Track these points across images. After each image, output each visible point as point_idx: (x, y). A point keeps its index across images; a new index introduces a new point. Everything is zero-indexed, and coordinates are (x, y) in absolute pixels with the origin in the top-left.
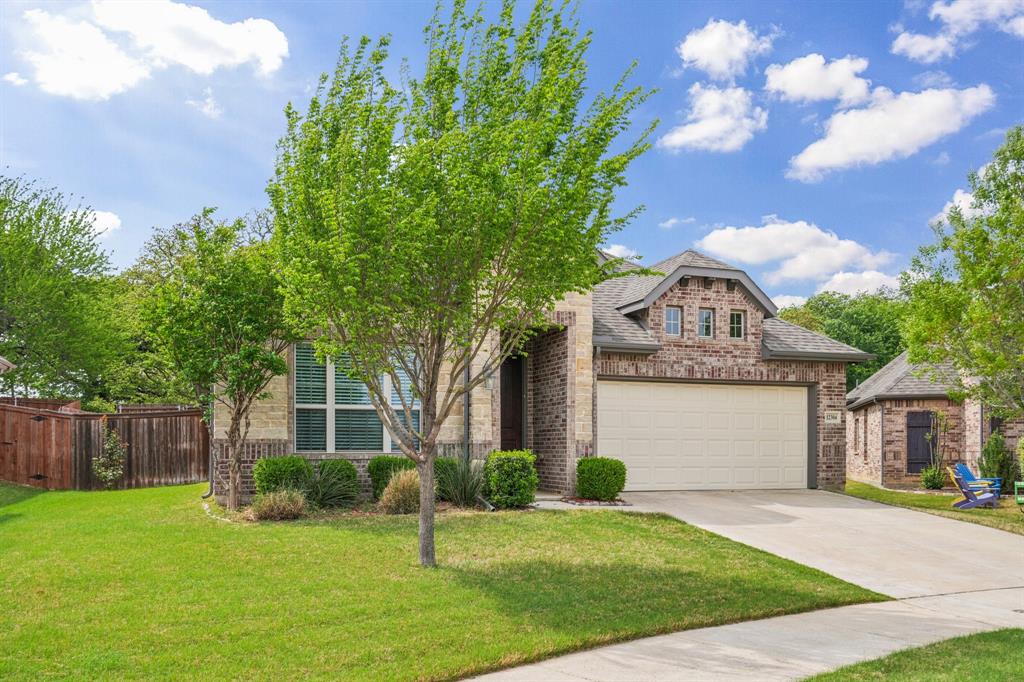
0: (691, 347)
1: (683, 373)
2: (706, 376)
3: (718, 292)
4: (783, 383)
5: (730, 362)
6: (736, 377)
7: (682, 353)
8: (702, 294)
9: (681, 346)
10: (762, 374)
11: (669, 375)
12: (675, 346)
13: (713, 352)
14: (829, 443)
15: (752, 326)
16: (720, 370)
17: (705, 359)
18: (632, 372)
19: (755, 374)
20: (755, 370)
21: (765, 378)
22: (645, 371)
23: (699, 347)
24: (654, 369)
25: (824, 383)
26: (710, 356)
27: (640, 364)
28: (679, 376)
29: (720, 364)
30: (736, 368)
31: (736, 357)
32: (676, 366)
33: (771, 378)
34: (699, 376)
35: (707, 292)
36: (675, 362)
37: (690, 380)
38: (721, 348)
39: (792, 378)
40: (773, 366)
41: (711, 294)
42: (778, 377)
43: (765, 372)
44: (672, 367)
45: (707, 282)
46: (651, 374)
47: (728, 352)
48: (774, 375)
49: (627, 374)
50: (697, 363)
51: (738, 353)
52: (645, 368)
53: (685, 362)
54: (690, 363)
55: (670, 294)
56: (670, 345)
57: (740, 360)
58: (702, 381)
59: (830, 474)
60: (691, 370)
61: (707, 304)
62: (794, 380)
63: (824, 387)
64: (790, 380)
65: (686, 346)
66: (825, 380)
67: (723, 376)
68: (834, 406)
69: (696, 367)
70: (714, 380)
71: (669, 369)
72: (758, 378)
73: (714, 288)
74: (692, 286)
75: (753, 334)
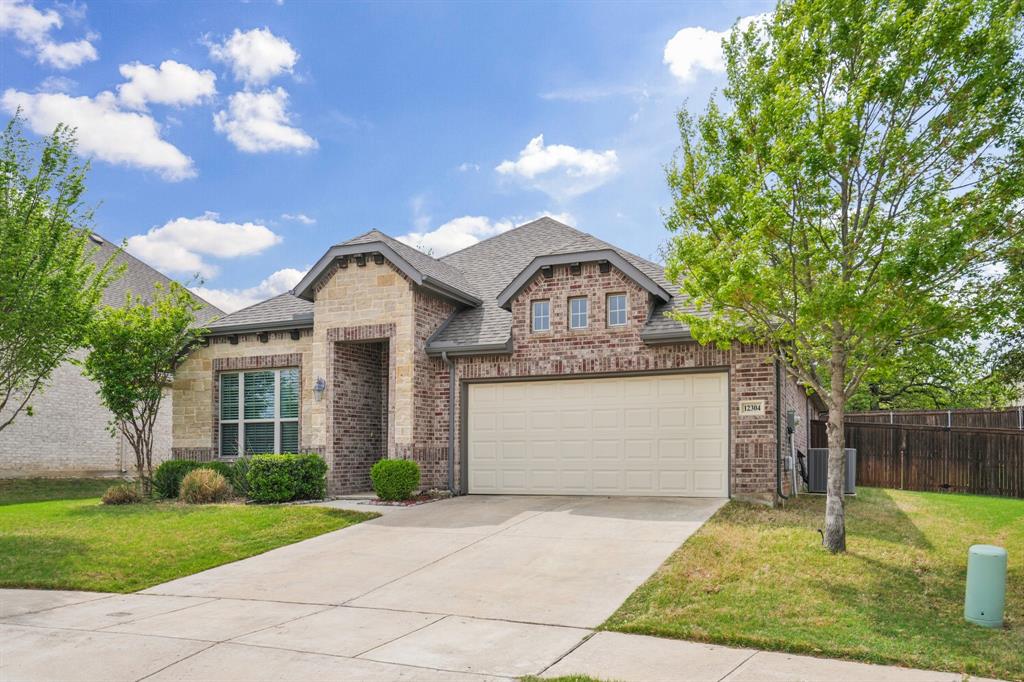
0: (560, 340)
1: (549, 370)
2: (576, 371)
3: (590, 277)
4: (678, 370)
5: (606, 352)
6: (614, 368)
7: (549, 348)
8: (571, 282)
9: (548, 341)
10: (647, 362)
11: (533, 373)
12: (540, 342)
13: (585, 343)
14: (746, 440)
15: (634, 309)
16: (593, 362)
17: (576, 352)
18: (494, 373)
19: (639, 363)
20: (638, 359)
21: (652, 367)
22: (507, 370)
23: (568, 340)
24: (517, 368)
25: (738, 366)
26: (582, 348)
27: (503, 365)
28: (545, 373)
29: (594, 356)
30: (613, 359)
31: (614, 346)
32: (541, 363)
33: (660, 365)
34: (568, 371)
35: (577, 279)
36: (541, 359)
37: (558, 376)
38: (594, 338)
39: (689, 363)
40: (663, 352)
41: (582, 280)
42: (669, 364)
43: (651, 359)
44: (537, 365)
45: (576, 269)
46: (514, 373)
47: (603, 342)
48: (665, 361)
49: (489, 376)
50: (566, 358)
51: (616, 341)
52: (508, 369)
53: (552, 358)
54: (558, 358)
55: (534, 288)
56: (535, 342)
57: (619, 349)
58: (572, 377)
59: (748, 479)
60: (559, 365)
61: (578, 292)
62: (693, 365)
63: (738, 371)
64: (686, 366)
65: (553, 341)
66: (739, 362)
67: (597, 368)
68: (755, 394)
69: (565, 362)
70: (586, 374)
71: (533, 367)
72: (643, 367)
73: (585, 273)
74: (557, 276)
75: (636, 317)
